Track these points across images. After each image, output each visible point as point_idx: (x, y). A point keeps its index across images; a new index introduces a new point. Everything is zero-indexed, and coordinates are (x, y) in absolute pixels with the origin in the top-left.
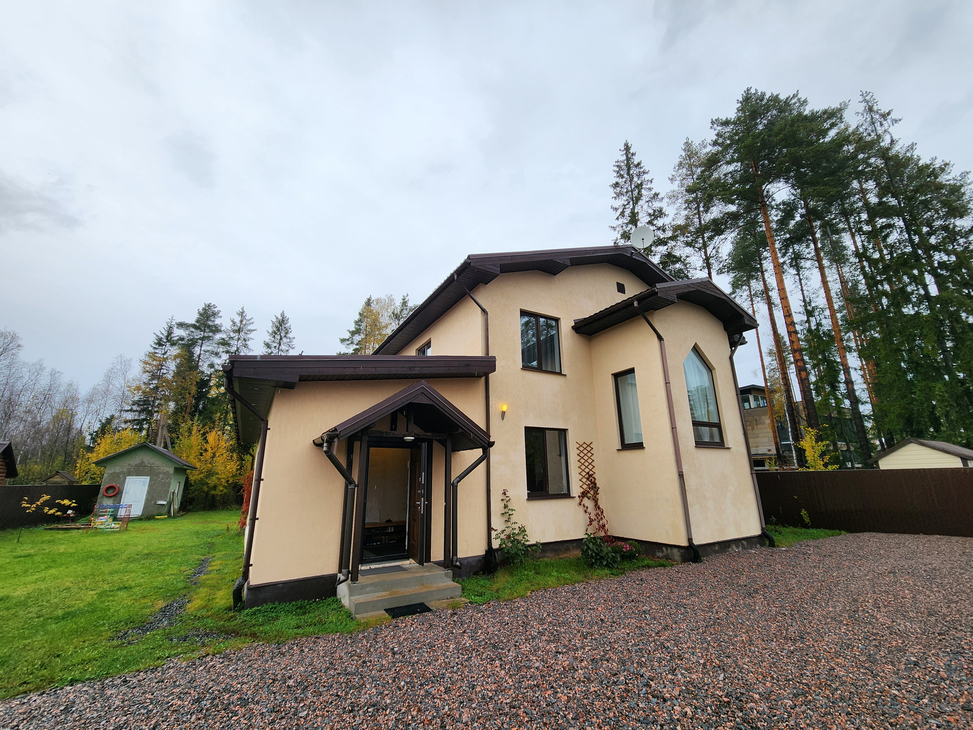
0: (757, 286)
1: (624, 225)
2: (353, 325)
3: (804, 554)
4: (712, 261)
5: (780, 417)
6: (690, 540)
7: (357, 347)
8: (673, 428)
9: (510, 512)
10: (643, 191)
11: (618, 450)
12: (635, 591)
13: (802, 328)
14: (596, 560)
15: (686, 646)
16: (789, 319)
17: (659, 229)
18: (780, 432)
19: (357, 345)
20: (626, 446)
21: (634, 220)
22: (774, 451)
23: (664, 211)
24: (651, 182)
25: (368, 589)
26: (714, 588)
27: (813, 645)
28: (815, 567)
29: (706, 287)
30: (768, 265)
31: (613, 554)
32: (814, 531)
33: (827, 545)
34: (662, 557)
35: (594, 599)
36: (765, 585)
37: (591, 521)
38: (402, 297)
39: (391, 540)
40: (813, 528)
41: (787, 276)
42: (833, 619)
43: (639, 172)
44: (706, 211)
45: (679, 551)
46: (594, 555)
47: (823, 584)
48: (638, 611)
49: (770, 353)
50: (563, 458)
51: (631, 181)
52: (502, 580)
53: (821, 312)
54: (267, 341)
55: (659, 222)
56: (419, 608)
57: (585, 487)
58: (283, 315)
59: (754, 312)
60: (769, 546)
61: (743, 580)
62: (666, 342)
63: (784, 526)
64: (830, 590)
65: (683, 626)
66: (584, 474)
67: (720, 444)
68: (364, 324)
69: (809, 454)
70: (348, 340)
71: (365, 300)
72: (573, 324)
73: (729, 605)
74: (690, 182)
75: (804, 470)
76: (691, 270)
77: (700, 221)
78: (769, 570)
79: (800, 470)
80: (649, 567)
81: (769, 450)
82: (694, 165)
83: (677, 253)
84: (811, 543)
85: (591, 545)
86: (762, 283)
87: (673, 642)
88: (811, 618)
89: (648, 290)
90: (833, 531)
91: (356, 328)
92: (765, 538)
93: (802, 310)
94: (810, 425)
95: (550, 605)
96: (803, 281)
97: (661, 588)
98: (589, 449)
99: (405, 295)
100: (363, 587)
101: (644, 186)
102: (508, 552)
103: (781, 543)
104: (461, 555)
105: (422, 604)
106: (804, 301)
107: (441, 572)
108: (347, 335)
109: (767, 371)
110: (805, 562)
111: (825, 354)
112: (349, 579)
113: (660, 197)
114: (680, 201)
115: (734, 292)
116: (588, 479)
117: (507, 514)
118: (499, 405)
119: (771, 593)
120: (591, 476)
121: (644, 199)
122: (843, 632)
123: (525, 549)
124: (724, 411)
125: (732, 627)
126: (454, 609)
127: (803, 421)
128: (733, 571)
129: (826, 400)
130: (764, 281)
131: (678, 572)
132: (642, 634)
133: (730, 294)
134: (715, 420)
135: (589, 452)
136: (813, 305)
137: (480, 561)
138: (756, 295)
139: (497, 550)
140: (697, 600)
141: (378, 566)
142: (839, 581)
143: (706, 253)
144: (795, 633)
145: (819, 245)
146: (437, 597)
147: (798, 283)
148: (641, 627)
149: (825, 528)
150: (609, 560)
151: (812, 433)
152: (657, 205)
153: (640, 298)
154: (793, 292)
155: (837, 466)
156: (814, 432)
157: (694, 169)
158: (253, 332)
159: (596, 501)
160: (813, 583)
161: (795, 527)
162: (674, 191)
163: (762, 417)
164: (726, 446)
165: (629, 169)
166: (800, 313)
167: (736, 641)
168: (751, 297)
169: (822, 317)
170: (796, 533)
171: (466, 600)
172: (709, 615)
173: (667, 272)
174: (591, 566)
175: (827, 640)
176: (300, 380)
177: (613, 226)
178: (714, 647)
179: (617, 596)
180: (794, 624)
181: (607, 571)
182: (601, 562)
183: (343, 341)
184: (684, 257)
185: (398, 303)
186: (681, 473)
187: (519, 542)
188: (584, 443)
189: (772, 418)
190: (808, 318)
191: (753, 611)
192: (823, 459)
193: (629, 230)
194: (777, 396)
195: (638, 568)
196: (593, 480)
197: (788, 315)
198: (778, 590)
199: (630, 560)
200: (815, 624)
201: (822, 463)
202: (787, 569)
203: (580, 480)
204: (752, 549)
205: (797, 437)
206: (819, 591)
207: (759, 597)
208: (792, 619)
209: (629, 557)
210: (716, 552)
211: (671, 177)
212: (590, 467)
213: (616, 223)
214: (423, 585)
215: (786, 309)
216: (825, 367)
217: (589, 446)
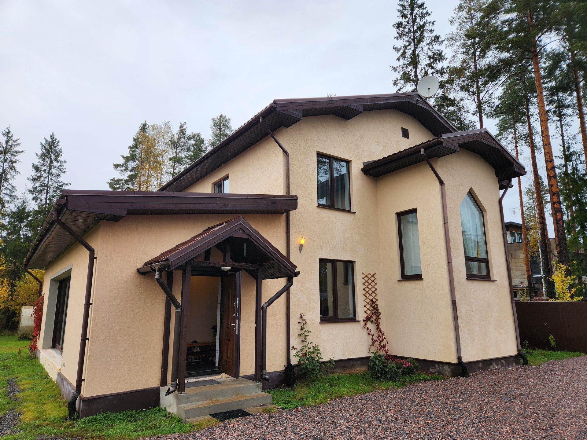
0: (522, 129)
1: (405, 67)
2: (128, 151)
3: (551, 371)
4: (484, 106)
5: (534, 252)
6: (459, 358)
7: (132, 173)
8: (449, 263)
9: (307, 334)
10: (425, 34)
11: (399, 280)
12: (417, 398)
13: (560, 171)
14: (381, 374)
15: (465, 435)
16: (550, 165)
17: (437, 72)
18: (532, 266)
19: (131, 171)
20: (405, 277)
21: (414, 61)
22: (526, 284)
23: (443, 54)
24: (433, 24)
25: (193, 399)
26: (481, 396)
27: (559, 433)
28: (560, 380)
29: (483, 138)
30: (534, 110)
31: (396, 369)
32: (559, 353)
33: (569, 364)
34: (435, 373)
35: (385, 404)
36: (522, 394)
37: (374, 341)
38: (180, 125)
39: (196, 359)
40: (558, 351)
41: (552, 124)
42: (574, 416)
43: (422, 13)
44: (483, 57)
45: (449, 367)
46: (380, 370)
47: (567, 392)
48: (423, 412)
49: (529, 192)
50: (350, 287)
51: (414, 21)
52: (301, 391)
53: (578, 157)
54: (36, 163)
55: (439, 65)
56: (240, 413)
57: (369, 312)
58: (52, 137)
59: (517, 154)
60: (523, 364)
61: (504, 390)
62: (447, 186)
63: (534, 349)
64: (572, 396)
65: (462, 422)
66: (368, 301)
67: (487, 277)
68: (139, 151)
69: (558, 286)
70: (122, 166)
71: (140, 125)
72: (362, 166)
73: (495, 408)
74: (468, 26)
75: (554, 300)
76: (463, 113)
77: (475, 65)
78: (524, 383)
79: (550, 300)
80: (425, 380)
81: (522, 283)
82: (474, 9)
83: (451, 96)
84: (556, 362)
85: (377, 362)
86: (527, 127)
87: (455, 433)
88: (557, 415)
89: (434, 139)
90: (574, 353)
91: (131, 154)
92: (520, 358)
93: (561, 154)
94: (561, 260)
95: (349, 409)
96: (564, 128)
97: (438, 396)
98: (373, 279)
99: (183, 123)
100: (189, 397)
101: (426, 28)
102: (306, 368)
103: (533, 362)
104: (268, 370)
105: (240, 410)
106: (564, 146)
107: (252, 384)
108: (122, 161)
109: (524, 209)
110: (552, 377)
111: (578, 196)
112: (177, 390)
113: (440, 40)
114: (458, 43)
115: (500, 134)
116: (371, 305)
117: (303, 335)
118: (297, 239)
119: (526, 399)
120: (373, 303)
121: (426, 41)
122: (581, 424)
123: (319, 365)
124: (491, 248)
125: (498, 422)
126: (269, 413)
127: (554, 257)
128: (495, 384)
129: (576, 238)
130: (530, 125)
131: (450, 384)
132: (430, 428)
133: (496, 136)
134: (483, 256)
135: (373, 281)
136: (571, 150)
137: (280, 375)
138: (521, 138)
139: (295, 366)
140: (469, 404)
141: (194, 380)
142: (579, 390)
143: (478, 97)
144: (546, 425)
145: (582, 94)
146: (252, 404)
147: (559, 129)
148: (428, 423)
149: (568, 351)
150: (392, 374)
151: (563, 268)
152: (437, 47)
153: (426, 146)
154: (554, 137)
155: (581, 298)
156: (564, 267)
157: (473, 13)
158: (20, 154)
159: (378, 325)
160: (559, 391)
161: (543, 350)
162: (453, 34)
163: (517, 251)
164: (492, 279)
165: (412, 10)
166: (559, 157)
167: (502, 431)
168: (516, 140)
169: (578, 162)
170: (544, 355)
171: (277, 406)
172: (480, 414)
173: (442, 115)
174: (378, 379)
175: (570, 429)
176: (127, 214)
177: (394, 66)
178: (487, 435)
179: (403, 402)
180: (545, 419)
181: (391, 383)
182: (386, 376)
183: (117, 166)
184: (458, 99)
185: (175, 131)
186: (454, 302)
187: (313, 359)
188: (369, 274)
189: (527, 253)
190: (566, 162)
191: (513, 412)
192: (570, 291)
193: (409, 72)
194: (531, 232)
195: (416, 380)
196: (376, 306)
197: (549, 160)
198: (532, 397)
199: (409, 375)
200: (561, 419)
201: (569, 295)
202: (538, 381)
203: (365, 306)
204: (509, 367)
205: (549, 272)
206: (564, 397)
207: (517, 402)
208: (543, 417)
209: (408, 372)
210: (480, 369)
211: (451, 19)
212: (374, 295)
213: (396, 64)
214: (238, 395)
215: (548, 155)
216: (577, 208)
217: (372, 276)
